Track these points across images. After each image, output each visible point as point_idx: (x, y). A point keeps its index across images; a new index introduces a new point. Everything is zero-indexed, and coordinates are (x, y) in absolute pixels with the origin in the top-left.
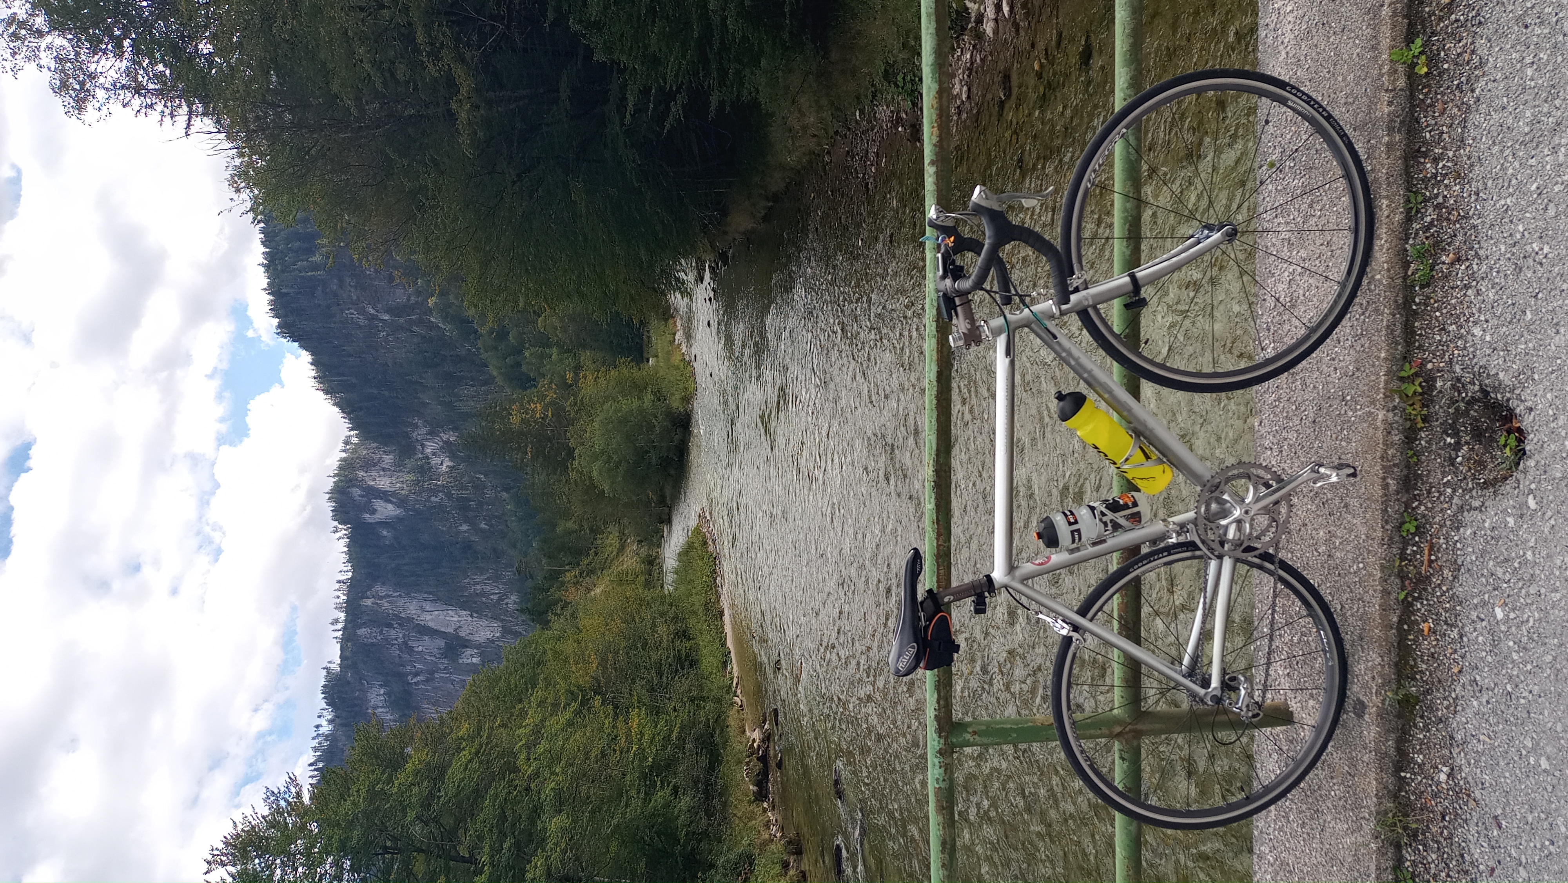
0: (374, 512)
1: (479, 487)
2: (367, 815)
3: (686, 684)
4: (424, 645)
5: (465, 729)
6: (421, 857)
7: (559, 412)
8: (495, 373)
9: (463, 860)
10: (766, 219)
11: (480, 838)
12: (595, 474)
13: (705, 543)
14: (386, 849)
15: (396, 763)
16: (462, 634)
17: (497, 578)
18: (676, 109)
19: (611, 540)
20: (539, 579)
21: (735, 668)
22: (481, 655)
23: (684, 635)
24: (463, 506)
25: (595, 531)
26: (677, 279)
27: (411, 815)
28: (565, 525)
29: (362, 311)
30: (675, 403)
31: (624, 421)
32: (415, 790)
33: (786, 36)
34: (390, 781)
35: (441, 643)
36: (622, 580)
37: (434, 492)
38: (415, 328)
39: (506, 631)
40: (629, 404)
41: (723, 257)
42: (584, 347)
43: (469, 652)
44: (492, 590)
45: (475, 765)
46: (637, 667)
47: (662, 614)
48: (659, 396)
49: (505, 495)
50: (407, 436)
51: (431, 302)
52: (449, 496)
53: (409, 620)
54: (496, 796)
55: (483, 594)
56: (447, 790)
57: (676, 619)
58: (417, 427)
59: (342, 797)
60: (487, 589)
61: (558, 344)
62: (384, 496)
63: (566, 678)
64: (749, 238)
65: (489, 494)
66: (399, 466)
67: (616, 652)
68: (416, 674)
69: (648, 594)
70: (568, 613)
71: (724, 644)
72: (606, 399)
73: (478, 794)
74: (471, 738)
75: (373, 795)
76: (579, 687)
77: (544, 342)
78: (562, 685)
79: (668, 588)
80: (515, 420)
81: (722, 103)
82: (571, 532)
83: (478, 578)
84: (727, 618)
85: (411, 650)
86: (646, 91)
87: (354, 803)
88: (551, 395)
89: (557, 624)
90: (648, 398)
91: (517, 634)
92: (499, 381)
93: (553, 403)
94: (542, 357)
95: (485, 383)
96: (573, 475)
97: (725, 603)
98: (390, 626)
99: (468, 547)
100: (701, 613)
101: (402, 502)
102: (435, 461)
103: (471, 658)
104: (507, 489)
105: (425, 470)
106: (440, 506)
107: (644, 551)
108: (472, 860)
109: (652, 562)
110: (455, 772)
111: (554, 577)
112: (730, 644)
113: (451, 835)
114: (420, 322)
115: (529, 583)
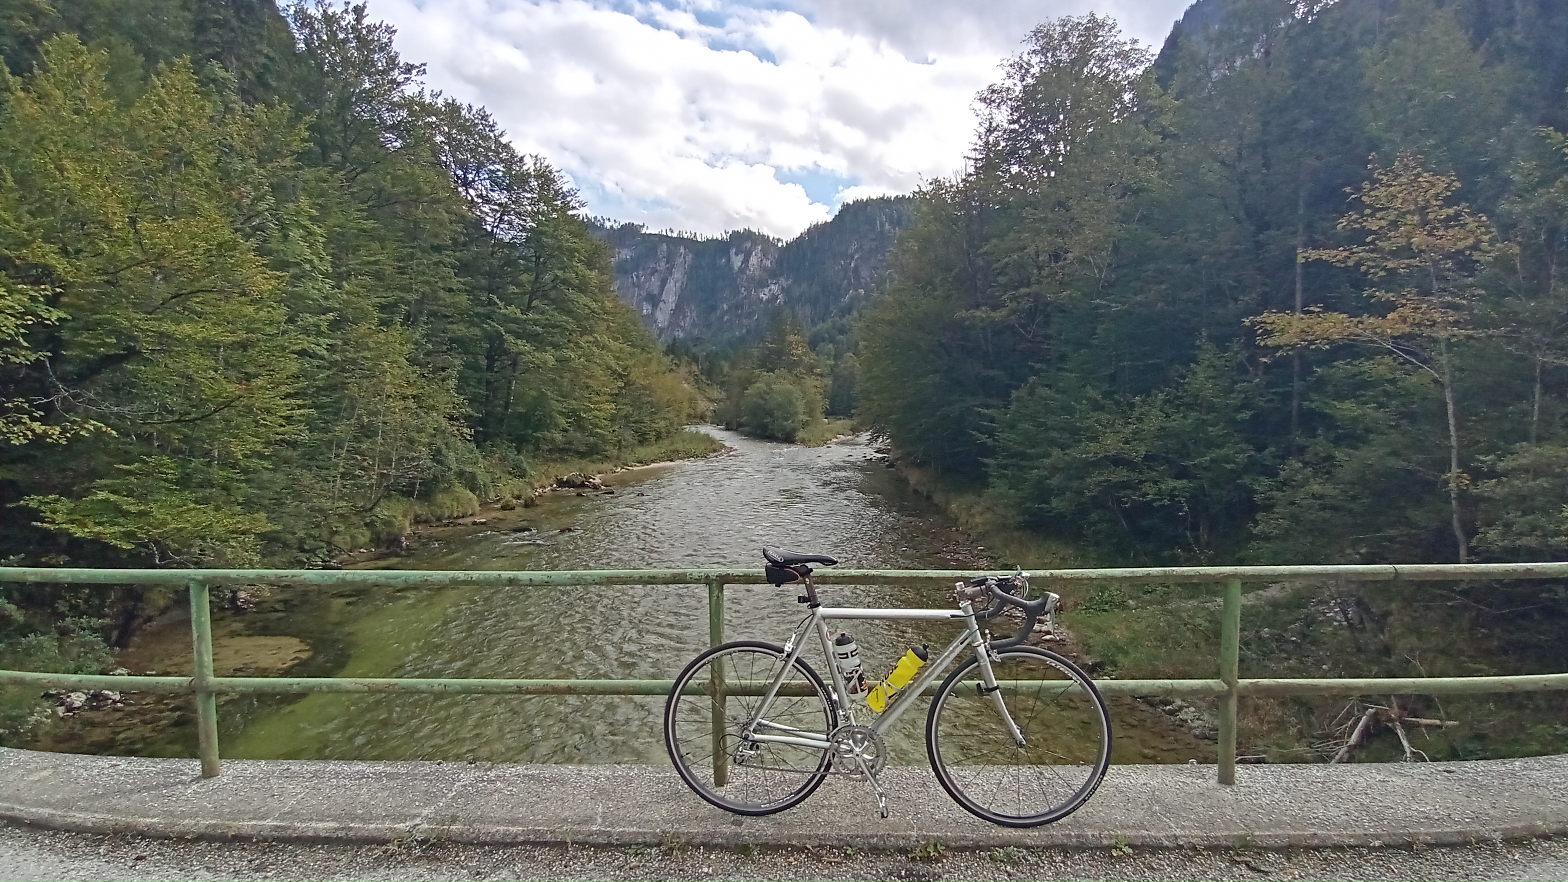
0: (736, 254)
1: (749, 315)
2: (560, 248)
3: (630, 438)
4: (655, 281)
5: (609, 305)
6: (532, 278)
7: (796, 364)
8: (818, 327)
9: (530, 302)
10: (916, 491)
11: (543, 313)
12: (758, 385)
13: (715, 451)
14: (538, 258)
15: (590, 265)
16: (661, 304)
17: (694, 325)
18: (984, 438)
19: (716, 393)
20: (694, 350)
21: (638, 468)
22: (648, 315)
23: (659, 437)
24: (738, 306)
25: (722, 384)
26: (878, 437)
27: (559, 273)
28: (726, 366)
29: (856, 251)
30: (800, 434)
31: (790, 402)
32: (574, 275)
33: (1028, 505)
34: (580, 261)
35: (656, 292)
36: (692, 400)
37: (748, 290)
38: (845, 282)
39: (662, 330)
40: (800, 406)
41: (892, 465)
42: (835, 380)
43: (650, 308)
44: (687, 323)
45: (587, 311)
46: (640, 408)
47: (671, 424)
48: (805, 425)
49: (744, 331)
50: (782, 274)
51: (862, 291)
52: (745, 298)
53: (671, 273)
54: (567, 322)
55: (685, 317)
56: (572, 294)
57: (668, 432)
58: (787, 280)
59: (571, 233)
60: (688, 319)
61: (836, 366)
62: (746, 261)
63: (634, 365)
64: (905, 481)
65: (745, 322)
66: (764, 269)
67: (650, 396)
68: (637, 277)
69: (684, 416)
70: (674, 367)
71: (653, 461)
72: (804, 393)
73: (569, 313)
74: (603, 308)
75: (572, 251)
76: (629, 373)
77: (837, 357)
78: (630, 363)
79: (687, 428)
80: (791, 338)
81: (986, 465)
82: (722, 370)
83: (694, 314)
84: (669, 464)
85: (652, 274)
86: (992, 420)
87: (568, 240)
88: (806, 359)
89: (666, 360)
90: (805, 418)
91: (660, 336)
92: (814, 329)
93: (802, 360)
94: (828, 354)
95: (812, 321)
96: (757, 372)
97: (678, 462)
98: (667, 262)
99: (713, 308)
100: (672, 448)
101: (742, 270)
102: (766, 290)
103: (646, 309)
104: (748, 332)
105: (762, 284)
106: (739, 293)
107: (708, 413)
108: (529, 308)
109: (702, 419)
110: (584, 299)
111: (695, 359)
112: (653, 465)
113: (545, 296)
114: (850, 284)
115: (691, 344)
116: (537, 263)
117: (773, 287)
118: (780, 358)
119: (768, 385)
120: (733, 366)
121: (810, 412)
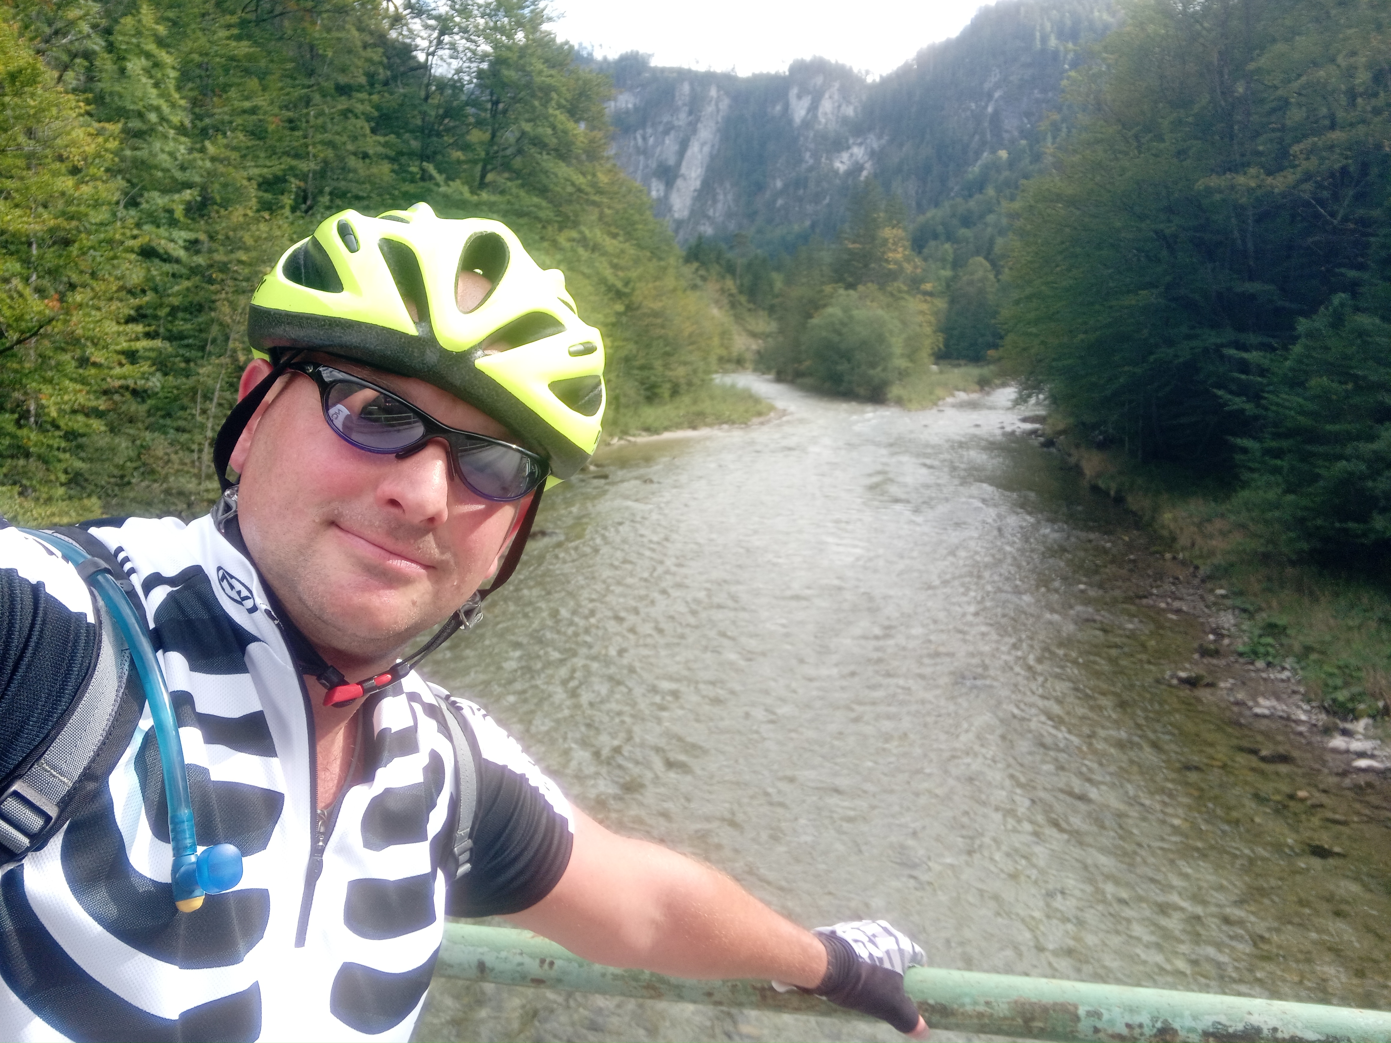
0: (799, 97)
7: (892, 276)
8: (929, 214)
9: (483, 176)
11: (502, 192)
13: (760, 414)
14: (496, 103)
15: (574, 112)
16: (679, 182)
17: (729, 215)
19: (763, 324)
20: (730, 255)
21: (644, 439)
22: (659, 200)
23: (675, 392)
24: (800, 183)
25: (771, 310)
26: (1029, 396)
27: (527, 127)
28: (778, 281)
29: (997, 86)
30: (895, 391)
31: (881, 339)
32: (549, 131)
34: (560, 106)
35: (671, 162)
36: (724, 334)
37: (816, 155)
38: (977, 138)
39: (679, 224)
40: (897, 345)
41: (1049, 443)
42: (952, 301)
43: (662, 187)
44: (718, 211)
47: (695, 371)
50: (870, 129)
52: (810, 169)
53: (695, 131)
55: (715, 201)
58: (880, 137)
60: (720, 206)
61: (955, 278)
62: (814, 108)
63: (640, 278)
65: (810, 208)
66: (845, 121)
67: (663, 327)
68: (644, 138)
69: (713, 359)
70: (699, 282)
71: (666, 429)
72: (904, 323)
74: (594, 185)
77: (957, 264)
79: (718, 379)
82: (771, 285)
83: (730, 197)
84: (689, 433)
85: (666, 132)
88: (908, 268)
89: (688, 270)
90: (902, 363)
91: (676, 231)
92: (921, 219)
93: (901, 269)
94: (943, 260)
95: (919, 205)
96: (828, 289)
98: (690, 113)
99: (760, 187)
100: (695, 409)
101: (807, 124)
102: (845, 156)
103: (657, 190)
104: (813, 226)
105: (838, 145)
106: (801, 161)
107: (749, 356)
109: (739, 362)
111: (730, 269)
112: (667, 435)
114: (983, 143)
115: (724, 246)
116: (494, 114)
117: (856, 150)
118: (866, 266)
119: (846, 310)
120: (789, 282)
121: (911, 356)
